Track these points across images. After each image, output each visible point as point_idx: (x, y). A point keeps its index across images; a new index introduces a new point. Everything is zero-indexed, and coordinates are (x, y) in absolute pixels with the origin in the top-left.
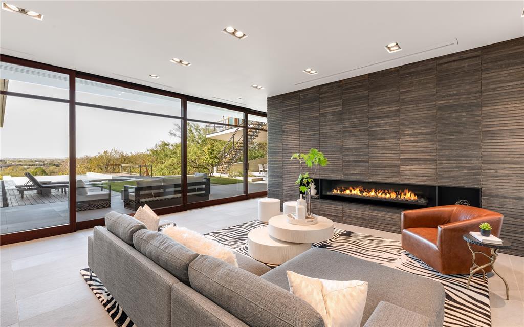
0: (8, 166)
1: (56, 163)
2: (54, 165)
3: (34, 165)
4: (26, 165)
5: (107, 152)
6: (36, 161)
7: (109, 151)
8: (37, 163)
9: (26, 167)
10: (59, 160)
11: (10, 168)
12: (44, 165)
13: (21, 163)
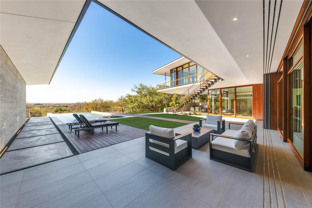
0: (44, 107)
1: (66, 105)
2: (65, 106)
3: (56, 106)
4: (52, 106)
5: (96, 100)
6: (56, 105)
7: (97, 100)
8: (57, 105)
9: (52, 107)
10: (67, 104)
11: (45, 108)
12: (60, 106)
13: (50, 105)
